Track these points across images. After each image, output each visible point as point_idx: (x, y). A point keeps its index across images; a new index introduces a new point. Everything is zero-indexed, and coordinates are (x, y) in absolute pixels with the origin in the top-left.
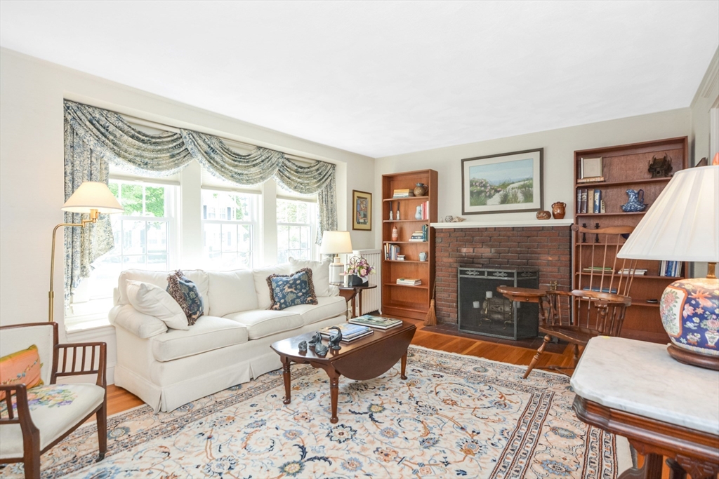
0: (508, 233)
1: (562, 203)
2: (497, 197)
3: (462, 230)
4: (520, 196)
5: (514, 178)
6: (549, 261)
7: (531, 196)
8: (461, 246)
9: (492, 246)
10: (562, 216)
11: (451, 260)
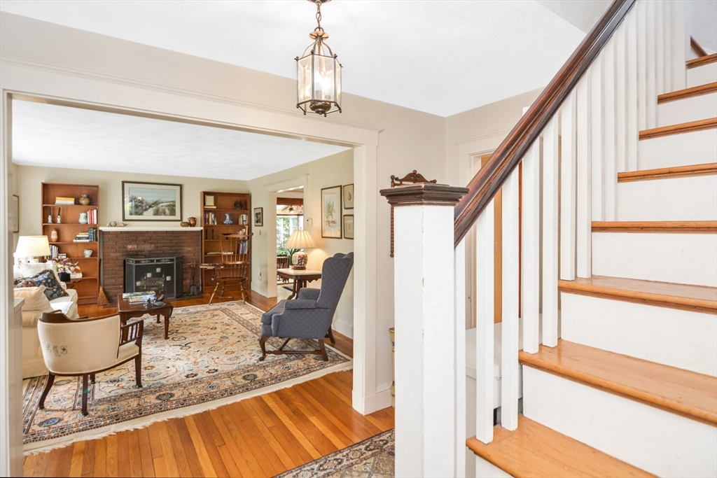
0: (164, 235)
1: (194, 218)
2: (151, 211)
3: (127, 232)
4: (167, 211)
5: (163, 200)
6: (189, 251)
7: (175, 212)
8: (127, 244)
9: (151, 243)
10: (194, 225)
11: (117, 254)
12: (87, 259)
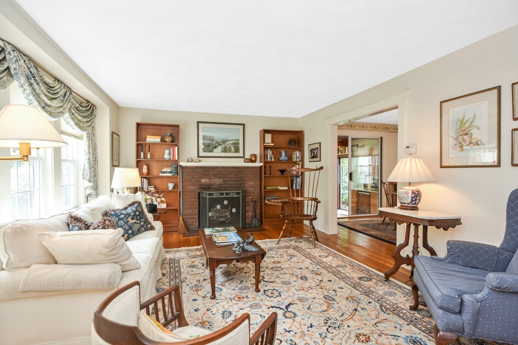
0: (230, 170)
1: (255, 155)
2: (220, 148)
3: (201, 167)
4: (233, 149)
5: (229, 138)
6: (252, 185)
7: (239, 149)
8: (201, 178)
9: (221, 178)
10: (255, 161)
11: (194, 187)
12: (170, 191)
